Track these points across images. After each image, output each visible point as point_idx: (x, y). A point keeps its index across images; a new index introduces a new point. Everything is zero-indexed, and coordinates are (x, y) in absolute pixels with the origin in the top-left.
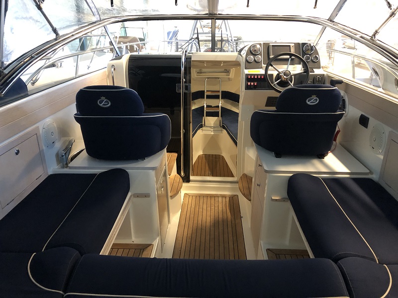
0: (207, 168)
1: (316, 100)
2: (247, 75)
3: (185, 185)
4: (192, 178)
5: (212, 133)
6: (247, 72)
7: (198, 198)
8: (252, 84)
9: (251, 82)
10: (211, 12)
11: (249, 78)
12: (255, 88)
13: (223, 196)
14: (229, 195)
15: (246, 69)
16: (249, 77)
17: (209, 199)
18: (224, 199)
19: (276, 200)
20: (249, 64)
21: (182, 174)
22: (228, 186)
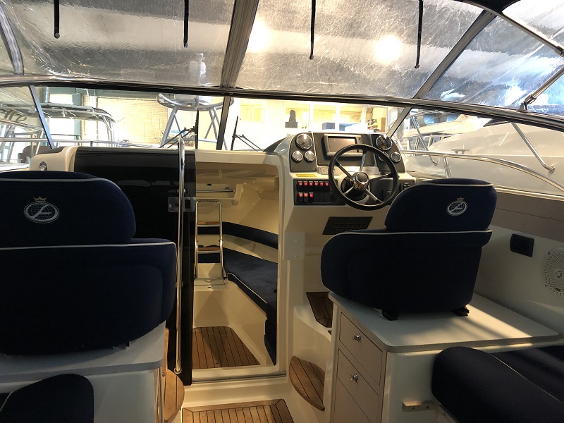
0: (209, 352)
1: (463, 206)
2: (296, 181)
3: (187, 389)
4: (195, 374)
5: (211, 290)
6: (294, 176)
7: (211, 415)
8: (306, 195)
9: (304, 191)
10: (224, 84)
11: (300, 186)
12: (310, 201)
13: (258, 405)
14: (268, 401)
15: (291, 171)
16: (301, 184)
17: (233, 414)
18: (261, 411)
19: (413, 408)
20: (295, 165)
21: (178, 368)
22: (264, 383)
